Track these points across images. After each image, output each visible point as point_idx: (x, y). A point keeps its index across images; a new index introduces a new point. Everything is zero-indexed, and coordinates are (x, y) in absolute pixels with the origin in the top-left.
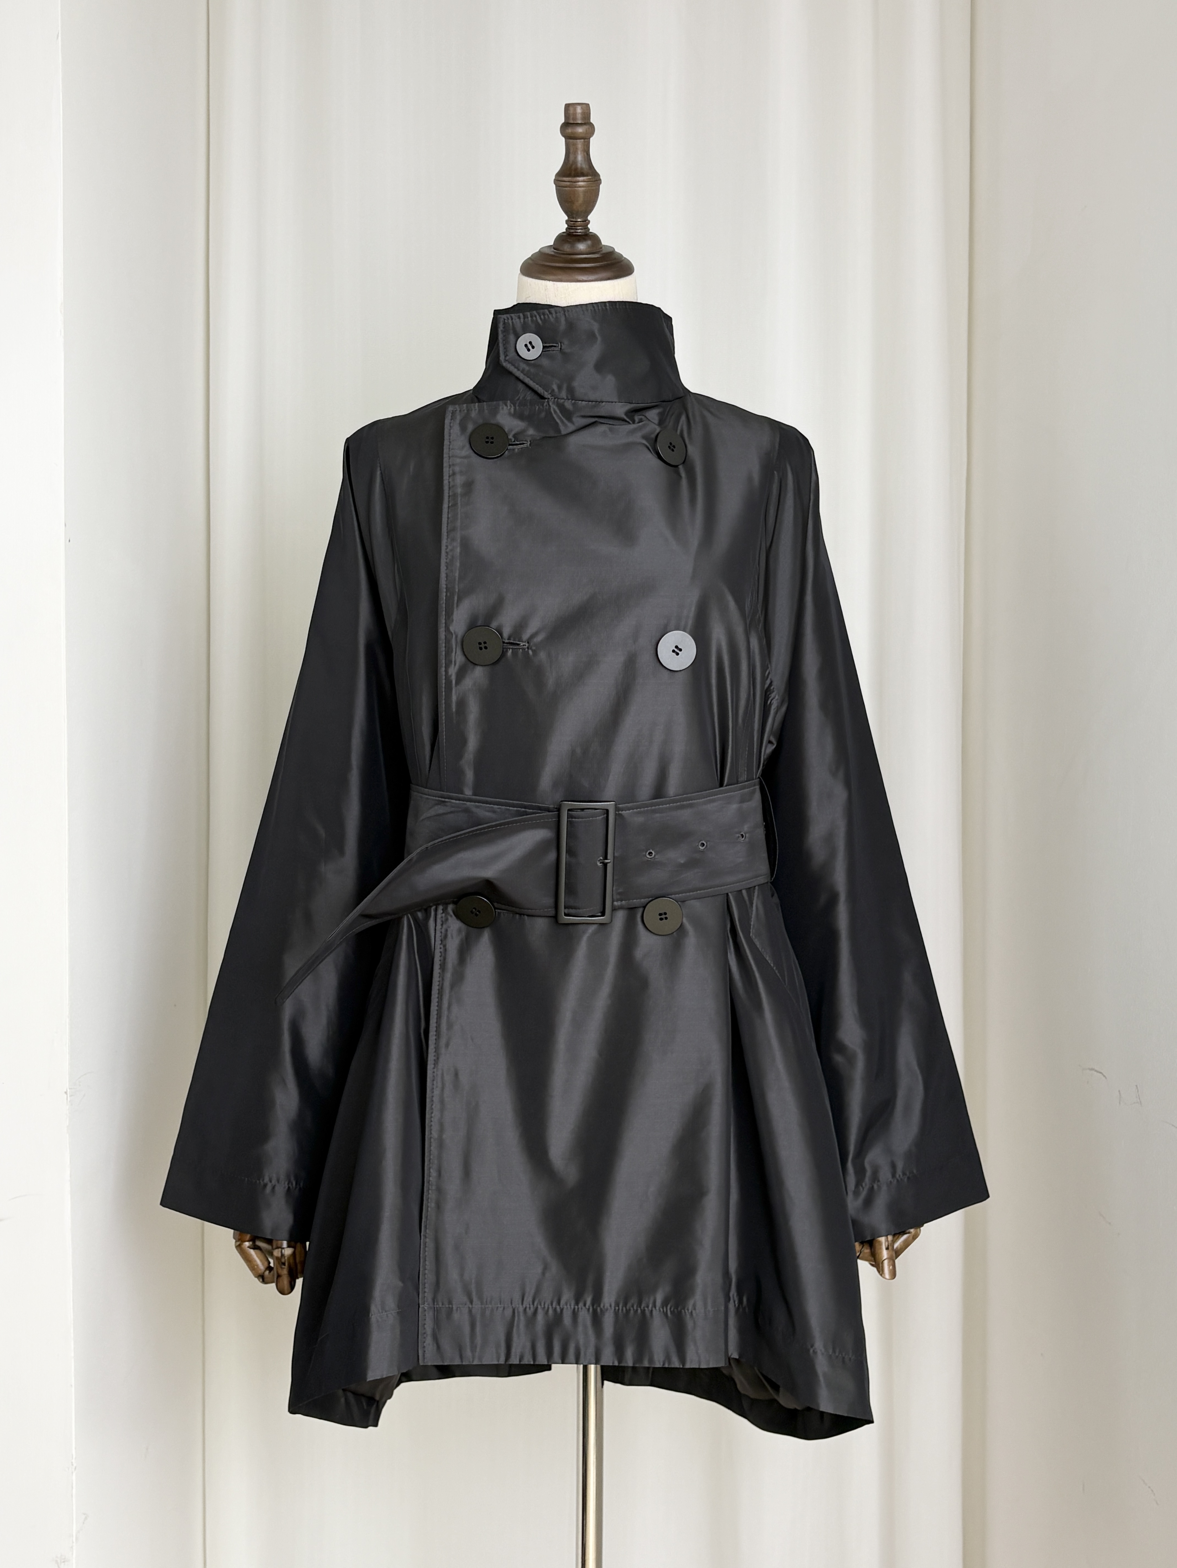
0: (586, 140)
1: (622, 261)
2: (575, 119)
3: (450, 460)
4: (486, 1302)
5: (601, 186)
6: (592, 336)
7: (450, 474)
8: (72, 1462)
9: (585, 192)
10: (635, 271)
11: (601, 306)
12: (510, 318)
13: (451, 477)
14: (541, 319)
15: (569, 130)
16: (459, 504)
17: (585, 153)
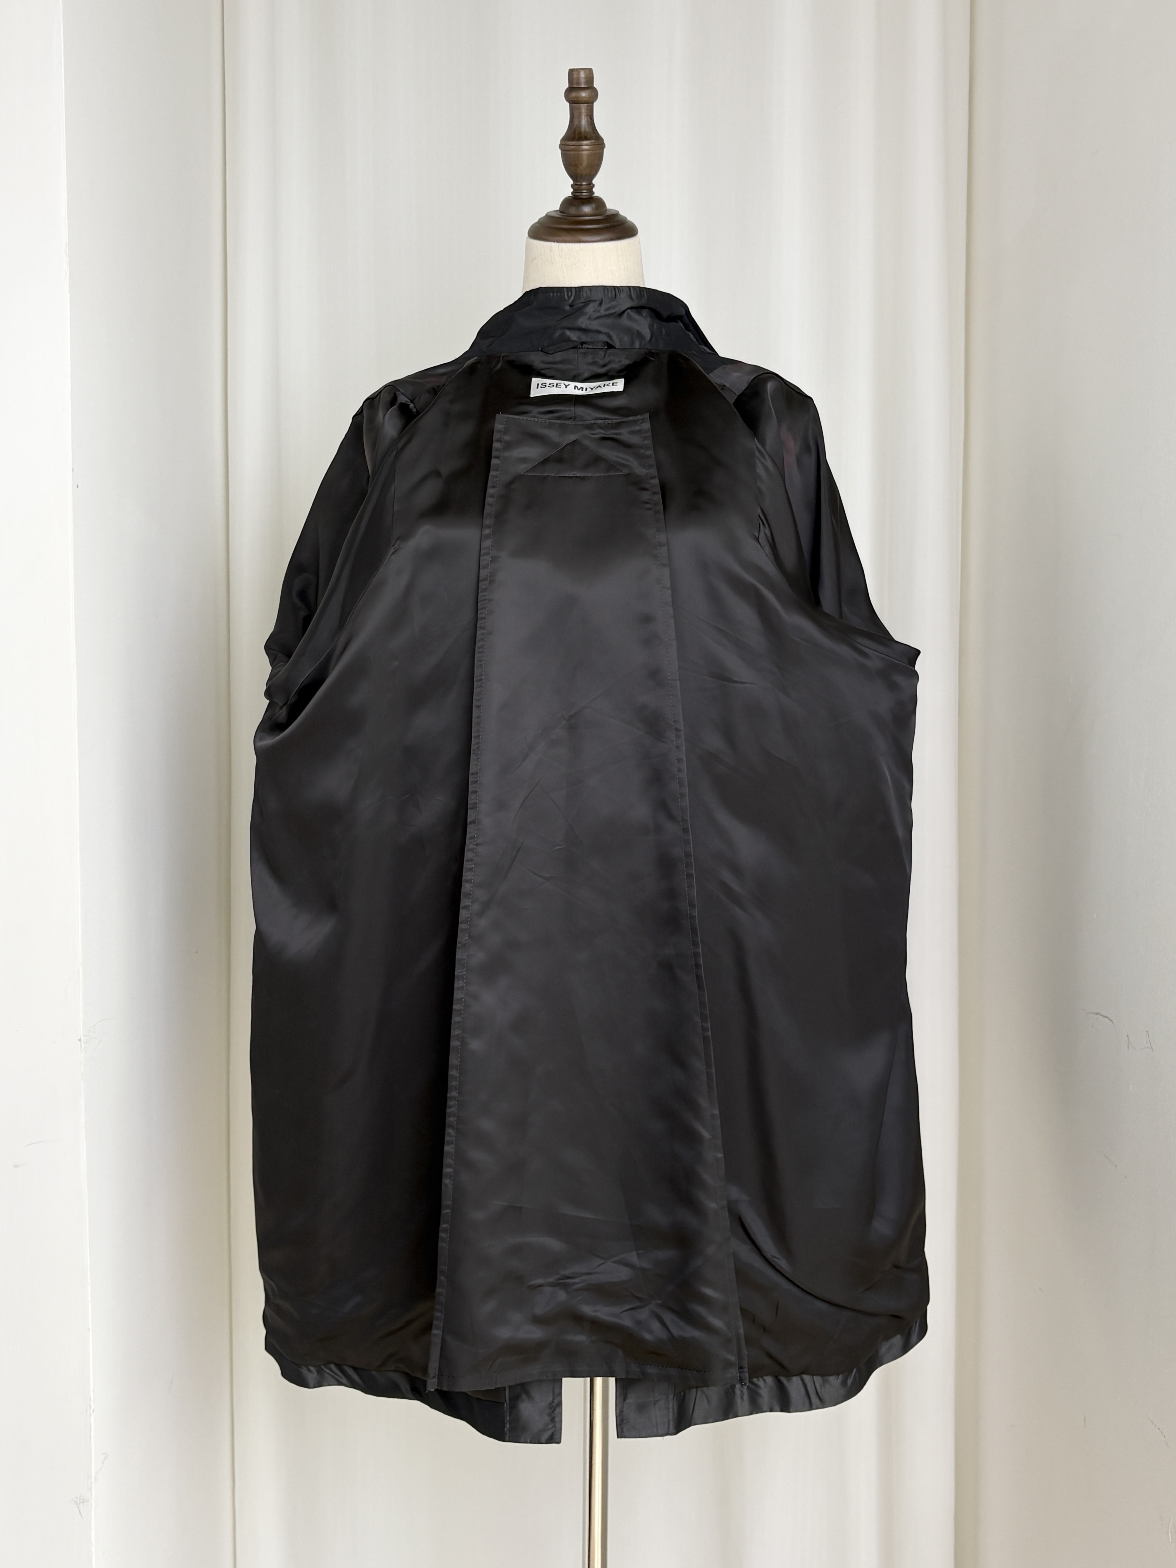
0: (589, 104)
1: (626, 223)
2: (578, 83)
5: (605, 150)
8: (90, 1405)
9: (589, 155)
10: (638, 234)
15: (574, 94)
17: (589, 118)
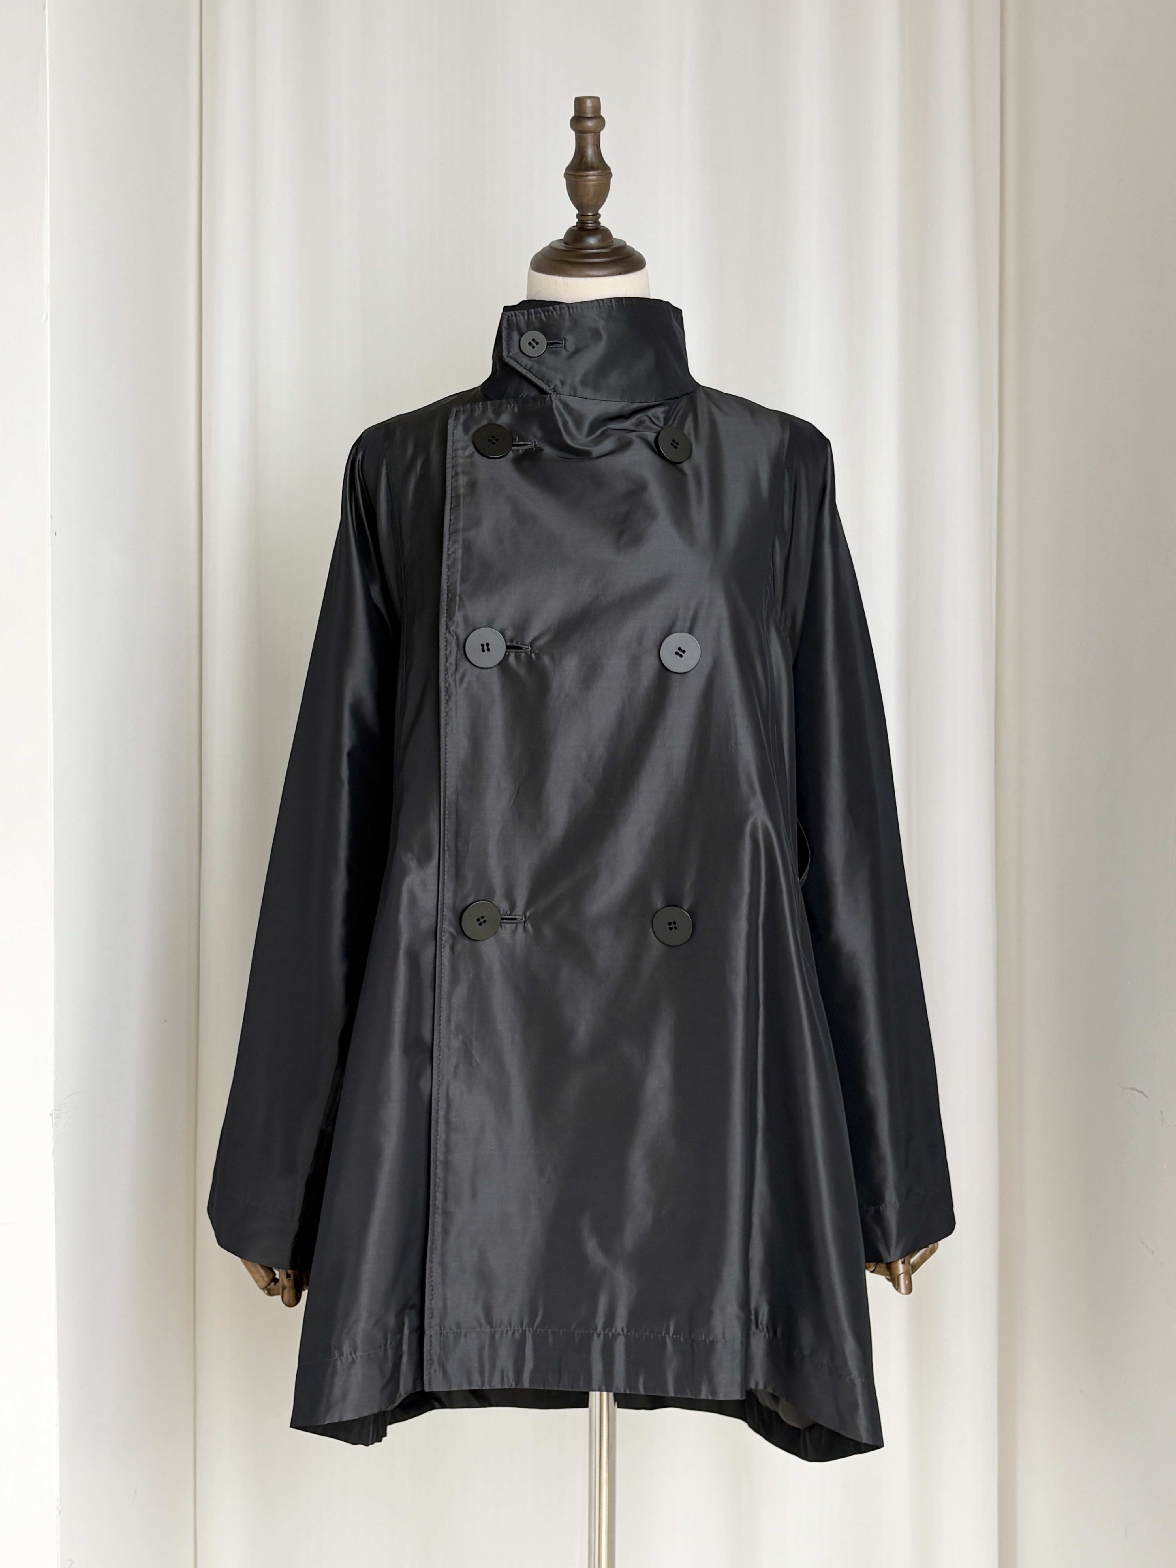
0: (596, 134)
1: (634, 255)
2: (585, 113)
3: (453, 461)
4: (496, 1326)
5: (612, 180)
6: (596, 334)
7: (453, 475)
9: (595, 185)
10: (647, 266)
11: (607, 303)
12: (514, 315)
13: (454, 478)
14: (545, 315)
15: (580, 123)
16: (462, 505)
17: (596, 147)
